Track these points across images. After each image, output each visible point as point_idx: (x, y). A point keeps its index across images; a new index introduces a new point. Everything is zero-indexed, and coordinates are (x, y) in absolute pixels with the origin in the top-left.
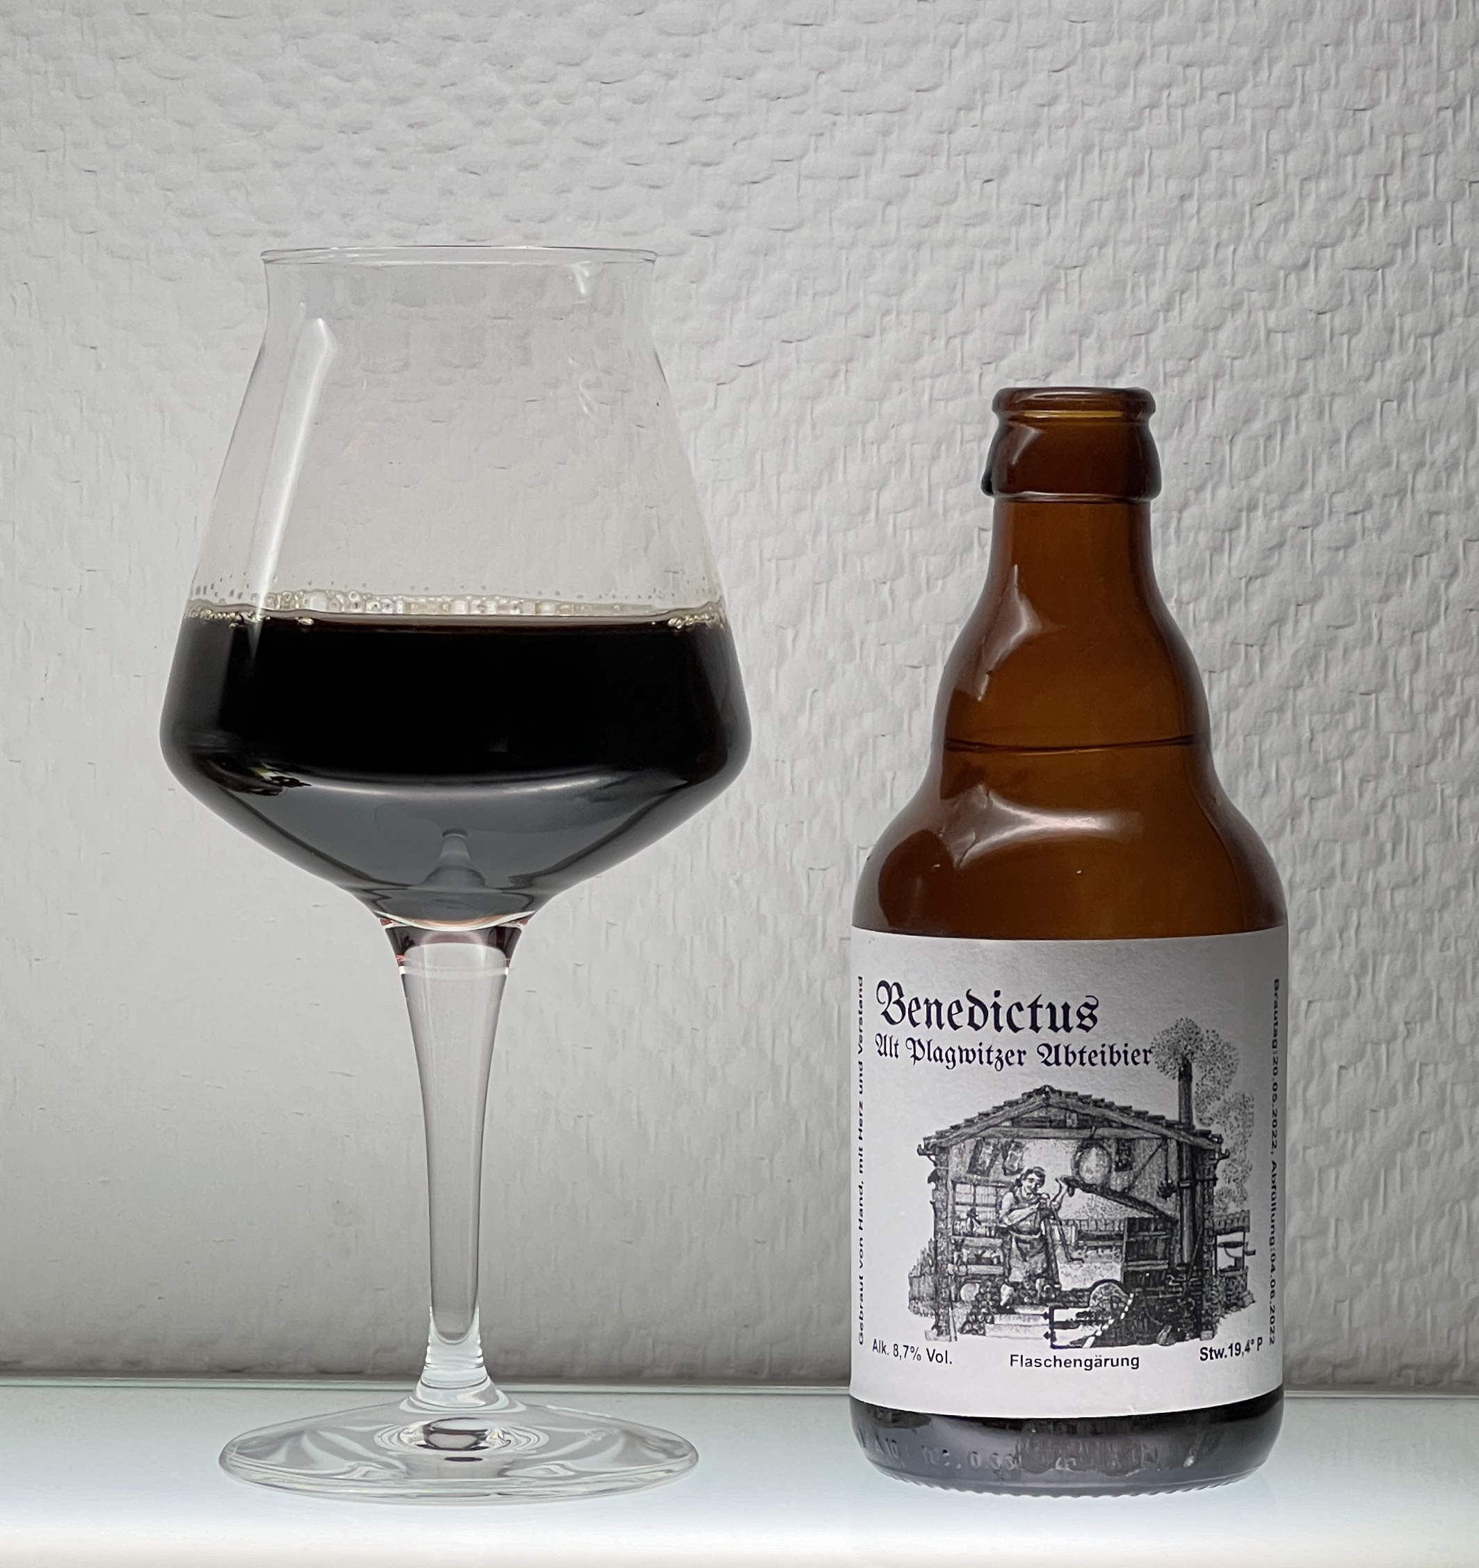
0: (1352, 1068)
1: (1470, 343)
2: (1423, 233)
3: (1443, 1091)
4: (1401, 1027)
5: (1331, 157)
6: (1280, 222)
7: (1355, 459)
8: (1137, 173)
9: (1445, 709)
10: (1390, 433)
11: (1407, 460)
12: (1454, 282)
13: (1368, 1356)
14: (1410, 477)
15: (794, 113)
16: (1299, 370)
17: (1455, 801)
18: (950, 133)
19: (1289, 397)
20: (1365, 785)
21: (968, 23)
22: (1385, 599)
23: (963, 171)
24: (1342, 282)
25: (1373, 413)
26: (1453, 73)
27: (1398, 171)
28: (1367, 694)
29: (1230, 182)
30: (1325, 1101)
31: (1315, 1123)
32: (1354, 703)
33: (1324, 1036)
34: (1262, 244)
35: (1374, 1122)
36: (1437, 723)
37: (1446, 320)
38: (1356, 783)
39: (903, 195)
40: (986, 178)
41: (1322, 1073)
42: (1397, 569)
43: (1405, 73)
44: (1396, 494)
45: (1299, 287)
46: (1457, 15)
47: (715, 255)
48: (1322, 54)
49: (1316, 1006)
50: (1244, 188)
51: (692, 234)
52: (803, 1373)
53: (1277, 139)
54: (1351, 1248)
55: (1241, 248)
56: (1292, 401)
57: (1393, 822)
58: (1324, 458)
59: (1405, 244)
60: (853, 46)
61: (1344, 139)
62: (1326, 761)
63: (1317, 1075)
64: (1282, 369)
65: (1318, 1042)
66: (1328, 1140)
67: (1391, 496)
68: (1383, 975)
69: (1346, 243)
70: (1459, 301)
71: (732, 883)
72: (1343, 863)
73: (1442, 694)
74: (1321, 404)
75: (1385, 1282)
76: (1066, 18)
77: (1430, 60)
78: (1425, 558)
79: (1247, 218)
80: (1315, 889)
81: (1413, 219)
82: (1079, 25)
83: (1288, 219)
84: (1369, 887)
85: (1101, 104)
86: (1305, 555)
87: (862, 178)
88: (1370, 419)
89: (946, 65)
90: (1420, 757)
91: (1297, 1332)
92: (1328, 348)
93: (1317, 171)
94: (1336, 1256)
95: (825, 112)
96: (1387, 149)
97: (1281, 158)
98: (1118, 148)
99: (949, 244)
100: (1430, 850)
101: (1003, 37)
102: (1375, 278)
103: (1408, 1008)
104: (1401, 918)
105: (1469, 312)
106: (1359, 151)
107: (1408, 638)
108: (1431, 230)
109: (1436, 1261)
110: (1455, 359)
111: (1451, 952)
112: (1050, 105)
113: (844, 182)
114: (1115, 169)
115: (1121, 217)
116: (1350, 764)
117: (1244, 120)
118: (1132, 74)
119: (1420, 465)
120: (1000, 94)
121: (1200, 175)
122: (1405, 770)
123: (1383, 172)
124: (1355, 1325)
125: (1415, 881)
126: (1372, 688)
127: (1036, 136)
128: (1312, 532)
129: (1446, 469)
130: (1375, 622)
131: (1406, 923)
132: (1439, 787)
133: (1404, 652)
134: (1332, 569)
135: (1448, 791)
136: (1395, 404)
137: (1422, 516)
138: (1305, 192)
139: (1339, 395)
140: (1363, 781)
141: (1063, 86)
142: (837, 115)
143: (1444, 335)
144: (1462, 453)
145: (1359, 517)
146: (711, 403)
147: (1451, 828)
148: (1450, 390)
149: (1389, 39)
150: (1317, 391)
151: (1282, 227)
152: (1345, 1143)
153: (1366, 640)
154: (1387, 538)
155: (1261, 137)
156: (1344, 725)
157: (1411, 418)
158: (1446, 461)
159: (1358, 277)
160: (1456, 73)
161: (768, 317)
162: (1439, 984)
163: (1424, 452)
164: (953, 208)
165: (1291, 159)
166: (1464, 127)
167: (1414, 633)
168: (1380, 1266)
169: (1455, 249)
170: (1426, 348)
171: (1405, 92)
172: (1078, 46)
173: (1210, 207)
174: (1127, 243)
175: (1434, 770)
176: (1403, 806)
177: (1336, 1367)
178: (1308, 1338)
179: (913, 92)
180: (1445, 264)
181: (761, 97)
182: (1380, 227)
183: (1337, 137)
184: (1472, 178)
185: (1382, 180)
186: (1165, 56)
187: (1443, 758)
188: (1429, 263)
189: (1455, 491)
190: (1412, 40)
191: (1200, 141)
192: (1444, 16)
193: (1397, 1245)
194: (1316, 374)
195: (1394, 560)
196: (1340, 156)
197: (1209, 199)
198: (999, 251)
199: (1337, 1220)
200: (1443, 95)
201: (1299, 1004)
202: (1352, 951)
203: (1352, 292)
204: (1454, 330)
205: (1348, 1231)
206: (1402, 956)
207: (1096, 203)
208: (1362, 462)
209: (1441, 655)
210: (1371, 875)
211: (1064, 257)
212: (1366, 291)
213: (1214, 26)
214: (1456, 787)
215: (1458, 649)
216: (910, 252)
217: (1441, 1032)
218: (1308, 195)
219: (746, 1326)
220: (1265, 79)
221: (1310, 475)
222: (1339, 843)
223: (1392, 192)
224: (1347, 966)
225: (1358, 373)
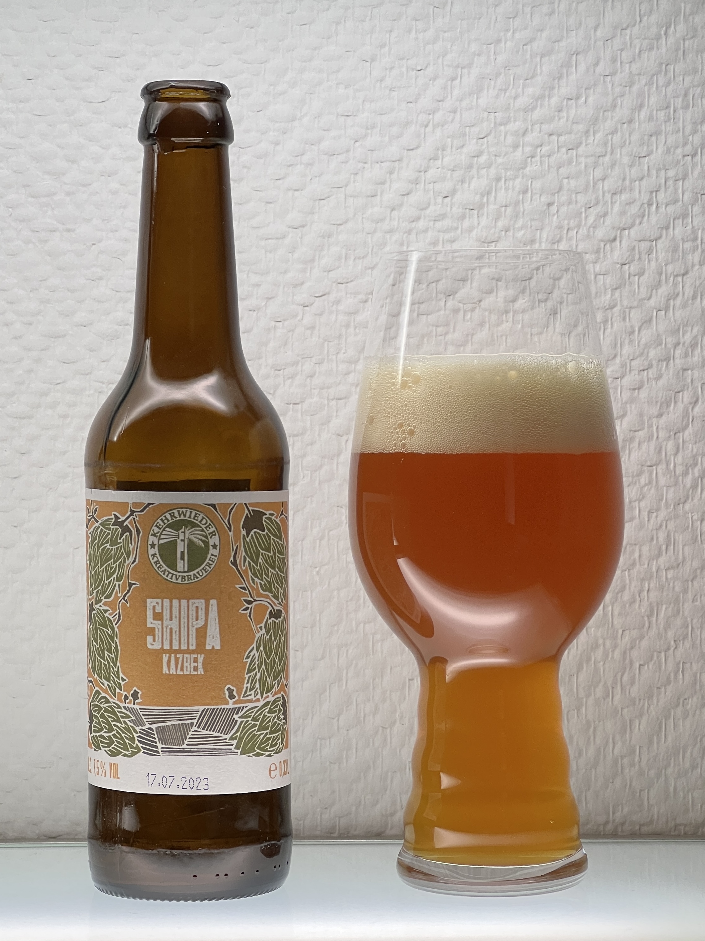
0: (646, 666)
1: (702, 280)
2: (676, 222)
3: (696, 677)
4: (672, 643)
5: (627, 182)
6: (601, 217)
7: (643, 341)
8: (525, 192)
9: (693, 473)
10: (662, 327)
11: (671, 341)
12: (694, 247)
13: (658, 819)
14: (672, 351)
15: (343, 163)
16: (612, 295)
17: (699, 523)
18: (425, 172)
19: (608, 309)
20: (650, 516)
21: (433, 114)
22: (660, 415)
23: (432, 192)
24: (634, 247)
25: (651, 318)
26: (691, 137)
27: (663, 189)
28: (651, 466)
29: (574, 196)
30: (632, 683)
31: (627, 695)
32: (644, 471)
33: (632, 648)
34: (591, 229)
35: (659, 694)
36: (689, 480)
37: (690, 268)
38: (646, 514)
39: (401, 205)
40: (445, 196)
41: (631, 668)
42: (666, 399)
43: (666, 137)
44: (665, 360)
45: (612, 251)
46: (693, 107)
47: (301, 238)
48: (621, 128)
49: (627, 632)
50: (582, 199)
51: (289, 227)
52: (356, 833)
53: (598, 173)
54: (648, 761)
55: (581, 231)
56: (609, 311)
57: (666, 534)
58: (627, 342)
59: (667, 228)
60: (373, 127)
61: (635, 172)
62: (630, 502)
63: (628, 669)
64: (603, 294)
65: (628, 652)
66: (634, 704)
67: (662, 361)
68: (662, 614)
69: (636, 228)
70: (696, 257)
71: (315, 573)
72: (640, 556)
73: (691, 466)
74: (624, 312)
75: (666, 779)
76: (485, 110)
77: (679, 130)
78: (681, 393)
79: (583, 215)
80: (625, 570)
81: (671, 215)
82: (493, 114)
83: (605, 215)
84: (654, 569)
85: (505, 155)
86: (617, 393)
87: (378, 198)
88: (650, 320)
89: (423, 136)
90: (680, 499)
91: (620, 807)
92: (627, 283)
93: (620, 188)
94: (640, 766)
95: (359, 162)
96: (657, 177)
97: (601, 182)
98: (514, 179)
99: (425, 231)
100: (686, 548)
101: (452, 121)
102: (652, 245)
103: (675, 633)
104: (671, 584)
105: (702, 263)
106: (642, 178)
107: (673, 436)
108: (681, 220)
109: (693, 767)
110: (695, 287)
111: (698, 603)
112: (478, 157)
113: (369, 198)
114: (513, 189)
115: (516, 216)
116: (643, 504)
117: (581, 163)
118: (521, 140)
119: (678, 344)
120: (452, 151)
121: (558, 192)
122: (672, 506)
123: (656, 189)
124: (651, 802)
125: (678, 565)
126: (654, 463)
127: (471, 173)
128: (621, 380)
129: (691, 346)
130: (655, 428)
131: (674, 587)
132: (690, 515)
133: (671, 444)
134: (632, 401)
135: (694, 518)
136: (663, 312)
137: (679, 372)
138: (614, 200)
139: (635, 308)
140: (650, 512)
141: (485, 146)
142: (365, 163)
143: (688, 276)
144: (699, 337)
145: (646, 371)
146: (299, 318)
147: (697, 537)
148: (692, 304)
149: (657, 119)
150: (623, 306)
151: (602, 219)
152: (643, 706)
153: (650, 438)
154: (661, 383)
155: (590, 174)
156: (639, 482)
157: (672, 319)
158: (691, 342)
159: (643, 245)
160: (693, 136)
161: (330, 271)
162: (692, 620)
163: (679, 338)
164: (428, 212)
165: (606, 183)
166: (697, 165)
167: (675, 434)
168: (663, 771)
169: (694, 231)
170: (679, 283)
171: (665, 147)
172: (492, 125)
173: (564, 209)
174: (521, 229)
175: (687, 506)
176: (671, 525)
177: (641, 825)
178: (626, 810)
179: (406, 151)
180: (689, 238)
181: (325, 154)
182: (654, 219)
183: (630, 171)
184: (702, 192)
185: (654, 194)
186: (539, 130)
187: (692, 500)
188: (680, 238)
189: (696, 358)
190: (669, 119)
191: (558, 173)
192: (686, 107)
193: (673, 759)
194: (621, 297)
195: (664, 394)
196: (632, 181)
197: (563, 205)
198: (452, 234)
199: (640, 747)
200: (686, 149)
201: (617, 632)
202: (645, 603)
203: (640, 253)
204: (694, 273)
205: (646, 753)
206: (672, 605)
207: (503, 208)
208: (646, 344)
209: (690, 445)
210: (655, 561)
211: (486, 238)
212: (646, 253)
213: (564, 114)
214: (699, 516)
215: (699, 442)
216: (406, 235)
217: (693, 645)
218: (615, 202)
219: (326, 808)
220: (592, 141)
221: (619, 350)
222: (638, 546)
223: (660, 201)
224: (643, 611)
225: (643, 297)
